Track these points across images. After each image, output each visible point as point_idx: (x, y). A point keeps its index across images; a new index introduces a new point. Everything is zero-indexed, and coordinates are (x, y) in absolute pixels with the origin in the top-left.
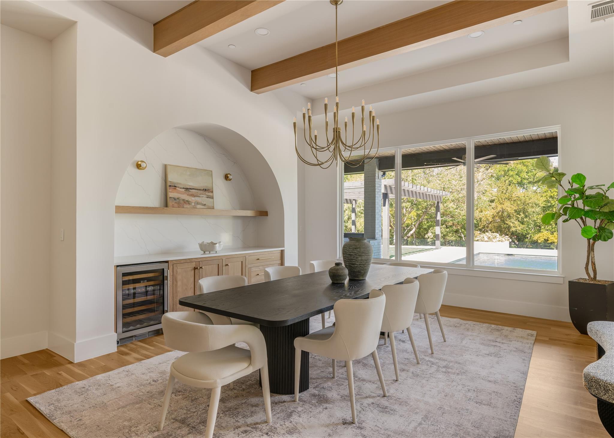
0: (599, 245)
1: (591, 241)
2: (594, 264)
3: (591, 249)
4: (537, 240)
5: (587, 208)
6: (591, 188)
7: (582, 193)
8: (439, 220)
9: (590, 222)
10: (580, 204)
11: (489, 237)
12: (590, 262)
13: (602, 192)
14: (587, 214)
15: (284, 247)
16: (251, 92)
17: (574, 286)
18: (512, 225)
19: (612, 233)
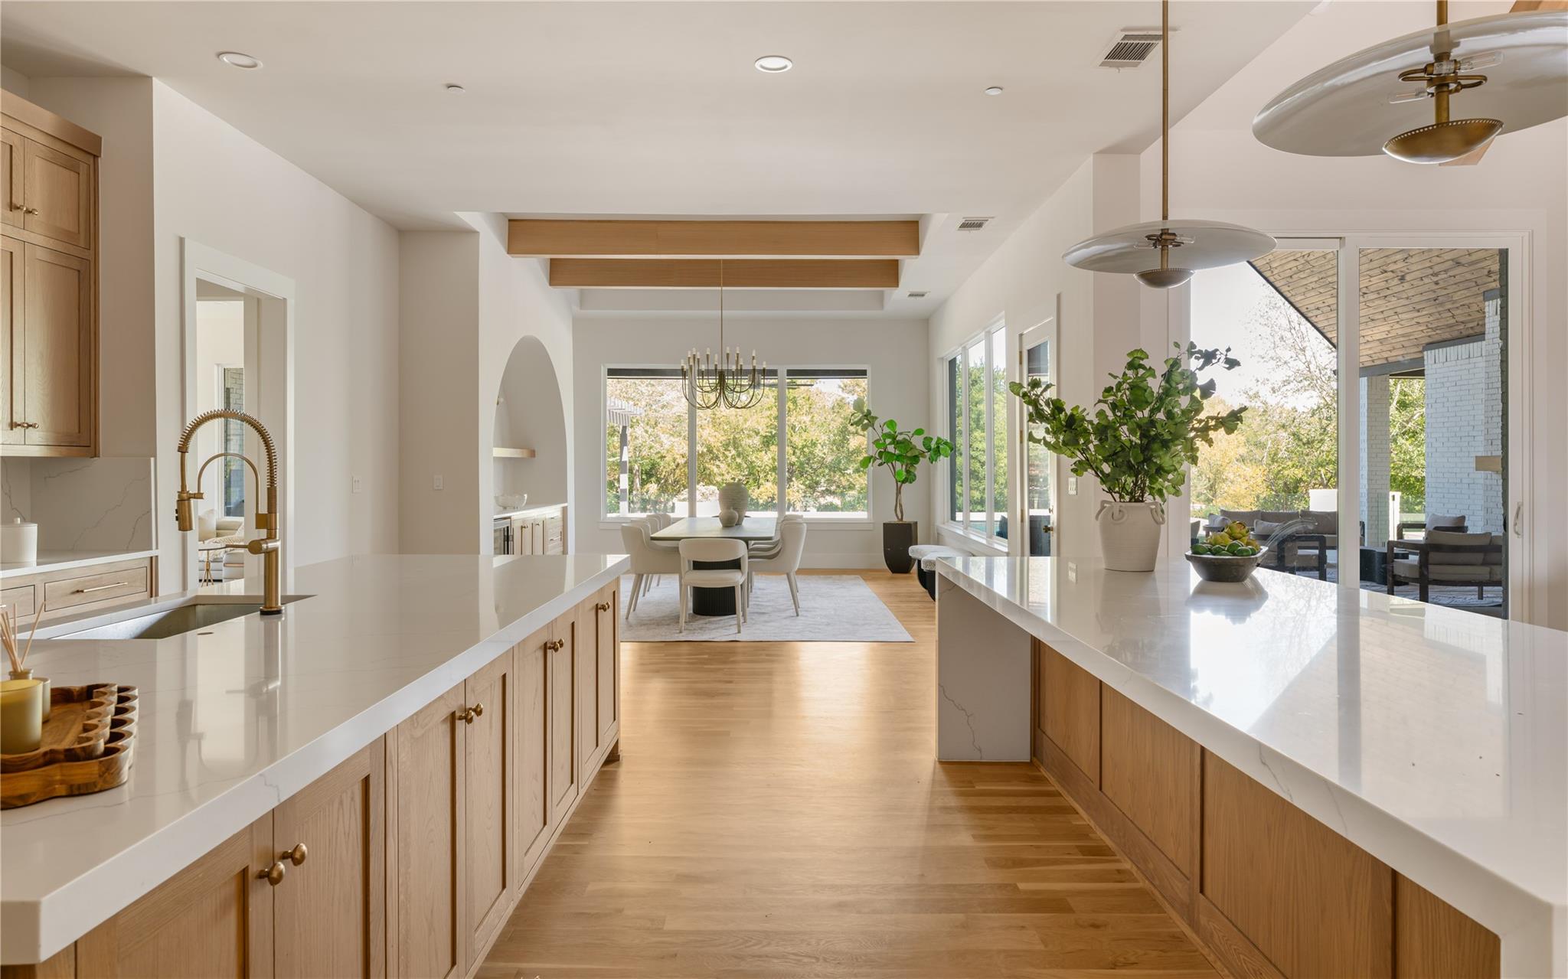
0: (906, 486)
1: (899, 484)
2: (901, 506)
3: (899, 492)
4: (757, 499)
5: (897, 452)
6: (901, 434)
7: (894, 438)
8: (626, 462)
9: (898, 465)
10: (891, 449)
11: (703, 494)
12: (898, 504)
13: (908, 438)
14: (899, 458)
15: (566, 502)
16: (550, 287)
17: (888, 527)
18: (716, 470)
19: (915, 476)
